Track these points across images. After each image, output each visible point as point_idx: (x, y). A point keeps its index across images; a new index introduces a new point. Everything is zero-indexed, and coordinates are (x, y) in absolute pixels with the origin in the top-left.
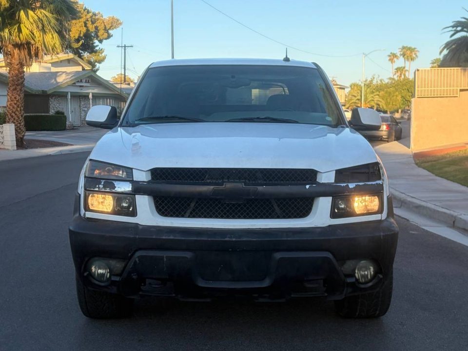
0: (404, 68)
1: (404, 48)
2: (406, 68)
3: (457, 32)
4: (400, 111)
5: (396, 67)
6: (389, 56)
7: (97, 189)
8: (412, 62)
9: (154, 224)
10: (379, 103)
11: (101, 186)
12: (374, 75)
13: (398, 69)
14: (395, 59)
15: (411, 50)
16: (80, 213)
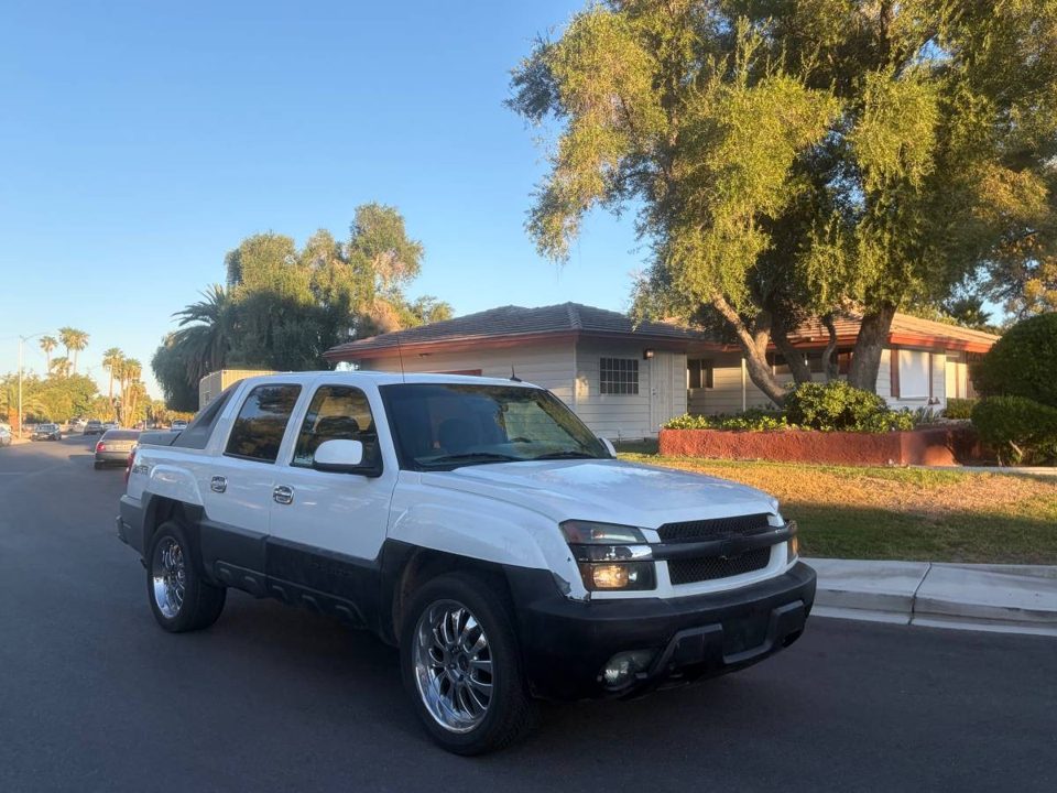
0: (67, 359)
1: (63, 331)
2: (71, 360)
3: (188, 320)
4: (67, 422)
5: (54, 357)
6: (42, 340)
7: (607, 559)
8: (80, 352)
9: (673, 596)
10: (41, 409)
11: (613, 555)
12: (23, 368)
13: (56, 362)
14: (53, 346)
15: (78, 335)
16: (569, 595)
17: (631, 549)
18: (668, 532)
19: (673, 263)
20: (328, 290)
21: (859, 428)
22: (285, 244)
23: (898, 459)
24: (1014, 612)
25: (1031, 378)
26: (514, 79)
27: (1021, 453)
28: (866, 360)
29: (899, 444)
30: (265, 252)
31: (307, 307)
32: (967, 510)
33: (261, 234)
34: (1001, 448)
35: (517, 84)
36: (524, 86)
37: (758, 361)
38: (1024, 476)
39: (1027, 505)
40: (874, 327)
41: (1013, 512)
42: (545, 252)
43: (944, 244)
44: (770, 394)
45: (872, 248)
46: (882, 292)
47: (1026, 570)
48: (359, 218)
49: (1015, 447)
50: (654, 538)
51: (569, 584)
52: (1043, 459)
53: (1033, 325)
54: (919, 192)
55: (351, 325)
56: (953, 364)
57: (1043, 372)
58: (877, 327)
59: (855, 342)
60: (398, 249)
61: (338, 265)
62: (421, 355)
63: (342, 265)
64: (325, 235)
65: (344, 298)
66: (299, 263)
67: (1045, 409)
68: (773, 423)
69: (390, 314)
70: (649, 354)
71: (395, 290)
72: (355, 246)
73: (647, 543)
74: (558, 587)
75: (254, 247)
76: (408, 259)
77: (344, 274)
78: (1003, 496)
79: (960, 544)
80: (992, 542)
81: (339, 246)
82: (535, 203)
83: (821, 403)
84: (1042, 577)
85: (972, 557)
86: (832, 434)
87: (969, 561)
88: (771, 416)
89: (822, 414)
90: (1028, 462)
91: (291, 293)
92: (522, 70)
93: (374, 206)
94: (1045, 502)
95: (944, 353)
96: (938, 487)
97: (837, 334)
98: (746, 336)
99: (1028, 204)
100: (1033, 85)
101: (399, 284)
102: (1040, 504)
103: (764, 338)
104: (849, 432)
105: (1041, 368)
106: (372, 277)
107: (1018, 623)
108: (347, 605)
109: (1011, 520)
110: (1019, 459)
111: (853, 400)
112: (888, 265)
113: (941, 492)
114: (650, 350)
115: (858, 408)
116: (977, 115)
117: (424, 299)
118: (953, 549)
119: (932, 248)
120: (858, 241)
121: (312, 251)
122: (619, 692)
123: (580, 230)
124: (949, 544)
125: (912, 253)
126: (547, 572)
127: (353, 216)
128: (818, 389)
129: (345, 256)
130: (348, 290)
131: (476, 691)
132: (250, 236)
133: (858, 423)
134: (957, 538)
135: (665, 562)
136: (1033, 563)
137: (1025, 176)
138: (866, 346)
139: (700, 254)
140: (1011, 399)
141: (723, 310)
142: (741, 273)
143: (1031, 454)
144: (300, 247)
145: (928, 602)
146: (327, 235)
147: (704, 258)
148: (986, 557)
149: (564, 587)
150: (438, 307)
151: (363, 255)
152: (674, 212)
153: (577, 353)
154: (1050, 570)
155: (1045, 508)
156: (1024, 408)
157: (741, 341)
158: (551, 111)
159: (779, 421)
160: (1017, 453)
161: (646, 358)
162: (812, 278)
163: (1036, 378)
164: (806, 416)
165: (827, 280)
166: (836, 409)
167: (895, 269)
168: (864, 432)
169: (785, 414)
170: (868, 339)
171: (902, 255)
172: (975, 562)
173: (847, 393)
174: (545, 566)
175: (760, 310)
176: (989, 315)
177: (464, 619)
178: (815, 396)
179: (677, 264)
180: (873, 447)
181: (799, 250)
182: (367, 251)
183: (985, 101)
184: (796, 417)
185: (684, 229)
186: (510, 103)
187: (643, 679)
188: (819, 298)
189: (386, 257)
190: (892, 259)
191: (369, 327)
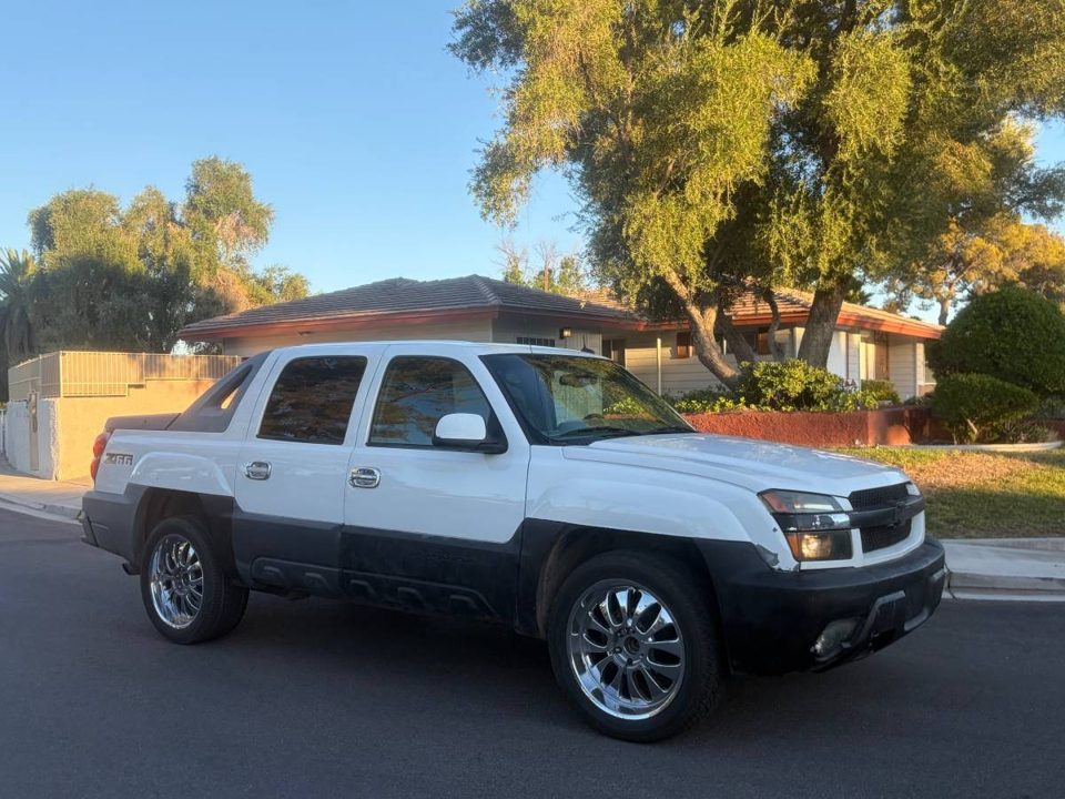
7: (814, 528)
9: (864, 565)
11: (818, 524)
16: (776, 567)
17: (832, 516)
18: (858, 498)
19: (630, 232)
20: (163, 258)
21: (824, 407)
22: (108, 203)
23: (865, 440)
24: (1048, 582)
25: (993, 354)
26: (458, 22)
27: (976, 430)
28: (819, 338)
29: (867, 424)
30: (83, 210)
31: (137, 277)
32: (953, 488)
33: (77, 189)
34: (957, 427)
35: (460, 27)
36: (468, 29)
37: (707, 339)
38: (994, 454)
39: (1007, 482)
40: (828, 303)
41: (996, 487)
42: (490, 216)
43: (907, 217)
44: (719, 375)
45: (836, 219)
46: (845, 265)
47: (1029, 543)
48: (196, 174)
49: (972, 425)
50: (847, 506)
51: (776, 555)
52: (996, 436)
53: (992, 301)
54: (891, 162)
55: (190, 299)
56: (864, 344)
57: (1004, 349)
58: (830, 303)
59: (770, 321)
60: (245, 211)
61: (173, 229)
62: (301, 333)
63: (179, 229)
64: (154, 194)
65: (183, 269)
66: (125, 226)
67: (1007, 385)
68: (730, 404)
69: (237, 287)
70: (566, 333)
71: (239, 260)
72: (192, 206)
73: (842, 512)
74: (762, 559)
75: (69, 204)
76: (254, 222)
77: (182, 240)
78: (981, 472)
79: (958, 521)
80: (987, 518)
81: (172, 206)
82: (479, 161)
83: (781, 382)
84: (1046, 550)
85: (973, 533)
86: (794, 415)
87: (971, 537)
88: (728, 397)
89: (783, 394)
90: (981, 441)
91: (116, 261)
92: (467, 11)
93: (215, 160)
94: (1023, 477)
95: (858, 333)
96: (919, 466)
97: (779, 311)
98: (695, 311)
99: (973, 180)
100: (999, 55)
101: (244, 253)
102: (1019, 479)
103: (712, 314)
104: (814, 412)
105: (1002, 345)
106: (214, 243)
107: (1051, 592)
108: (465, 594)
109: (997, 496)
110: (974, 437)
111: (813, 380)
112: (851, 238)
113: (921, 471)
114: (568, 328)
115: (818, 387)
116: (945, 84)
117: (273, 270)
118: (952, 527)
119: (897, 220)
120: (823, 211)
121: (139, 211)
122: (824, 662)
123: (530, 193)
124: (947, 521)
125: (875, 225)
126: (749, 544)
127: (190, 172)
128: (776, 368)
129: (177, 218)
130: (187, 257)
131: (652, 672)
132: (63, 191)
133: (822, 403)
134: (952, 515)
135: (858, 530)
136: (1030, 537)
137: (972, 150)
138: (819, 322)
139: (660, 223)
140: (974, 377)
141: (674, 284)
142: (698, 244)
143: (984, 432)
144: (124, 207)
145: (963, 577)
146: (156, 193)
147: (663, 227)
148: (987, 533)
149: (770, 559)
150: (291, 280)
151: (202, 216)
152: (627, 177)
153: (494, 332)
154: (1052, 543)
155: (1024, 483)
156: (988, 385)
157: (691, 318)
158: (497, 60)
159: (737, 402)
160: (972, 431)
161: (562, 337)
162: (774, 250)
163: (997, 354)
164: (765, 396)
165: (789, 252)
166: (795, 388)
167: (857, 242)
168: (829, 411)
169: (743, 395)
170: (821, 315)
171: (865, 227)
172: (975, 538)
173: (806, 373)
174: (747, 539)
175: (716, 285)
176: (870, 295)
177: (634, 600)
178: (775, 375)
179: (634, 233)
180: (839, 428)
181: (757, 221)
182: (207, 213)
183: (954, 70)
184: (754, 397)
185: (641, 196)
186: (453, 47)
187: (848, 649)
188: (781, 272)
189: (230, 221)
190: (856, 232)
191: (213, 303)
